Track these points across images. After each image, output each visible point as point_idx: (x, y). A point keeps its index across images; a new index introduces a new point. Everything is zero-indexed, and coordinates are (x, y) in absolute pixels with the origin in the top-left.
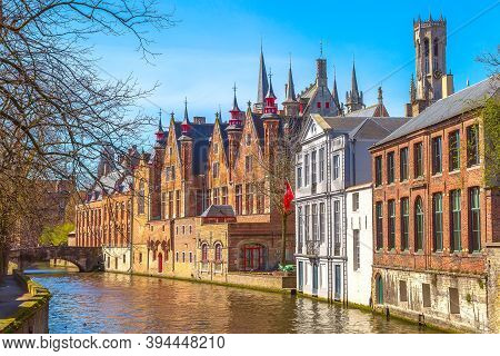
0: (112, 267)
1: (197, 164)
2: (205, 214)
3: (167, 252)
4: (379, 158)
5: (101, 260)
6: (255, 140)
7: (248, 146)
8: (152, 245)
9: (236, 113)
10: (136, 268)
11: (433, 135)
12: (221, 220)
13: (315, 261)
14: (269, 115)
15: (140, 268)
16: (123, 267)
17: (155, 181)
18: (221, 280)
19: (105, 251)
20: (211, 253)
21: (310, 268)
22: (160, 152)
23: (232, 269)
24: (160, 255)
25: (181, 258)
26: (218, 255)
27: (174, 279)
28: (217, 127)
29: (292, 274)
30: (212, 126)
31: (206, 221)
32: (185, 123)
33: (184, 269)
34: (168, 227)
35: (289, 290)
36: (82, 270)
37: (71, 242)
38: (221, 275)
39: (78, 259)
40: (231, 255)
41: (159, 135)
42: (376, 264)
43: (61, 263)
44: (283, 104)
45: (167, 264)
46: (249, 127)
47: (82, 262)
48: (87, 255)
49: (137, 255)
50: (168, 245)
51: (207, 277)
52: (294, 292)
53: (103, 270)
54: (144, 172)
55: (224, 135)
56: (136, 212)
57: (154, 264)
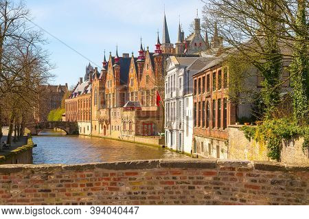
0: (82, 133)
1: (123, 79)
2: (125, 106)
3: (107, 125)
4: (196, 80)
5: (77, 128)
6: (150, 67)
7: (148, 70)
8: (101, 121)
9: (142, 52)
10: (94, 133)
11: (214, 71)
12: (133, 109)
13: (171, 131)
14: (157, 54)
15: (95, 133)
16: (88, 133)
17: (102, 88)
18: (132, 140)
19: (79, 124)
20: (128, 126)
21: (170, 134)
22: (105, 72)
23: (137, 134)
24: (105, 127)
25: (114, 128)
26: (130, 127)
27: (111, 139)
28: (132, 60)
29: (163, 137)
30: (131, 58)
31: (126, 109)
32: (116, 57)
33: (116, 134)
34: (108, 112)
35: (161, 145)
36: (67, 134)
37: (64, 119)
38: (132, 137)
39: (65, 128)
40: (136, 127)
41: (104, 63)
42: (194, 134)
43: (59, 130)
44: (176, 44)
45: (108, 131)
46: (148, 60)
47: (68, 129)
48: (70, 126)
49: (94, 126)
50: (108, 122)
51: (125, 138)
52: (164, 147)
53: (78, 134)
54: (96, 83)
55: (136, 64)
56: (93, 104)
57: (102, 131)
